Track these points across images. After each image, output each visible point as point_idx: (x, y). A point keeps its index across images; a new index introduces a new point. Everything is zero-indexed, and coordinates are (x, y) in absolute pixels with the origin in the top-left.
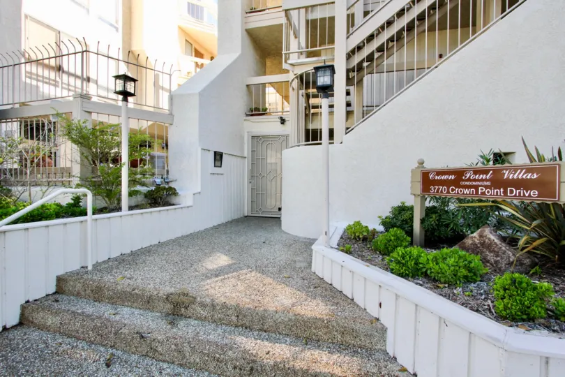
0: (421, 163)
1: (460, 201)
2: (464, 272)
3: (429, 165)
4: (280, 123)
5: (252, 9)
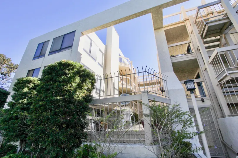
4: (201, 102)
5: (172, 56)
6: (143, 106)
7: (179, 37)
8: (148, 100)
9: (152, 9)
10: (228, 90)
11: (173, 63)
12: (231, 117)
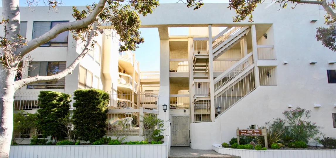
0: (238, 128)
1: (247, 136)
2: (251, 147)
3: (240, 129)
4: (184, 112)
5: (171, 70)
6: (140, 117)
7: (183, 48)
8: (143, 113)
9: (158, 25)
10: (199, 105)
11: (170, 78)
12: (194, 123)
